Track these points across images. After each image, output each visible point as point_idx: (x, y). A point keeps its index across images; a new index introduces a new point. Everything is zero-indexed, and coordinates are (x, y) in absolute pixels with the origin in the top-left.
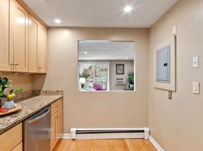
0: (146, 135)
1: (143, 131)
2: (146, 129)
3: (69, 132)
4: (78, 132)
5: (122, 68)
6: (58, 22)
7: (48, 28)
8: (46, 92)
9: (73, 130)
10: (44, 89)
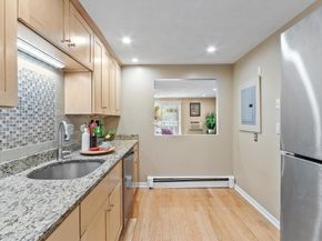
0: (231, 184)
1: (227, 179)
2: (231, 178)
3: (146, 180)
4: (155, 181)
5: (197, 108)
6: (135, 61)
7: (122, 67)
8: (120, 136)
9: (151, 178)
10: (118, 134)
